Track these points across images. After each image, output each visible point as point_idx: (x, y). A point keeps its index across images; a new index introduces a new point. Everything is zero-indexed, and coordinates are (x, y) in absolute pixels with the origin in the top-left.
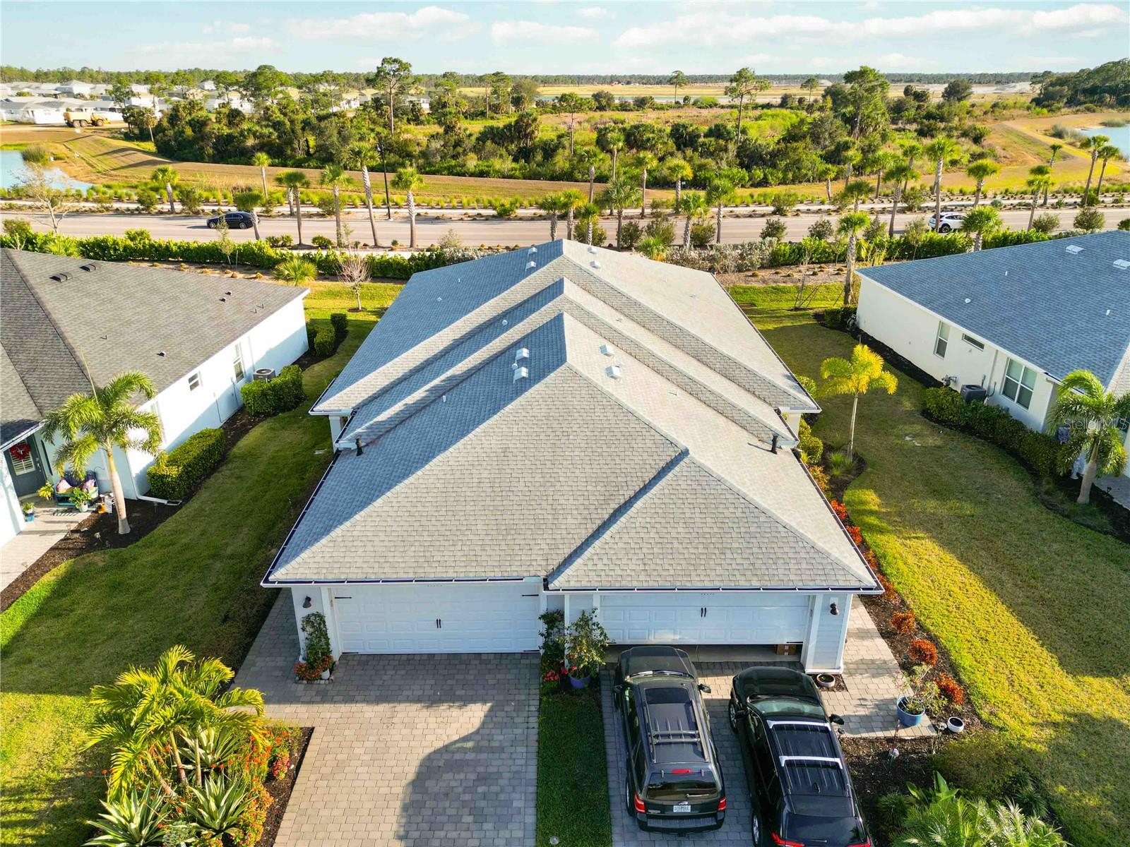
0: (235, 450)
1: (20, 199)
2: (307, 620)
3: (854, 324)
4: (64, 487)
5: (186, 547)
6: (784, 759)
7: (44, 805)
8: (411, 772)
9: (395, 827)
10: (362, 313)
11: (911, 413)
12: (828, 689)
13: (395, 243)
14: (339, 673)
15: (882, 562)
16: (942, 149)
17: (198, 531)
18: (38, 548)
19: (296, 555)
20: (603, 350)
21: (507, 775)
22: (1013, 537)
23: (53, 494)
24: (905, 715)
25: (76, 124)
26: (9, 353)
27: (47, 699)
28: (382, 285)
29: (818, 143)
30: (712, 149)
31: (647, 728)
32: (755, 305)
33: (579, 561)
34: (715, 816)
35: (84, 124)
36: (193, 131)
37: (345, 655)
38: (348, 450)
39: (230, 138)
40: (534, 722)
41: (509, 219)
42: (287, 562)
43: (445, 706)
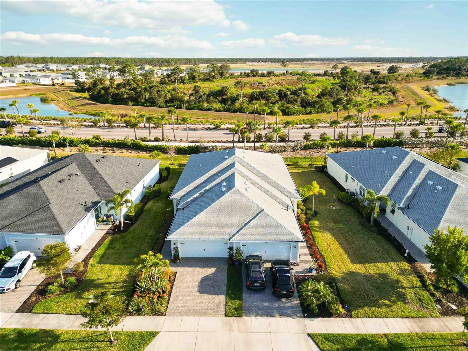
0: (145, 208)
1: (50, 120)
2: (174, 249)
3: (326, 171)
4: (105, 218)
5: (139, 234)
6: (278, 274)
7: (122, 285)
8: (199, 280)
9: (197, 290)
10: (173, 166)
11: (335, 199)
12: (295, 266)
13: (181, 139)
14: (181, 261)
15: (315, 239)
16: (362, 110)
17: (140, 230)
18: (102, 233)
19: (173, 233)
20: (245, 183)
21: (220, 281)
22: (351, 233)
23: (102, 220)
24: (310, 270)
25: (56, 85)
26: (90, 183)
27: (115, 266)
28: (179, 155)
29: (332, 97)
30: (292, 99)
31: (250, 269)
32: (297, 163)
33: (237, 235)
34: (264, 286)
35: (59, 85)
36: (104, 92)
37: (182, 258)
38: (180, 209)
39: (118, 94)
40: (226, 271)
41: (219, 129)
42: (170, 234)
43: (206, 268)
